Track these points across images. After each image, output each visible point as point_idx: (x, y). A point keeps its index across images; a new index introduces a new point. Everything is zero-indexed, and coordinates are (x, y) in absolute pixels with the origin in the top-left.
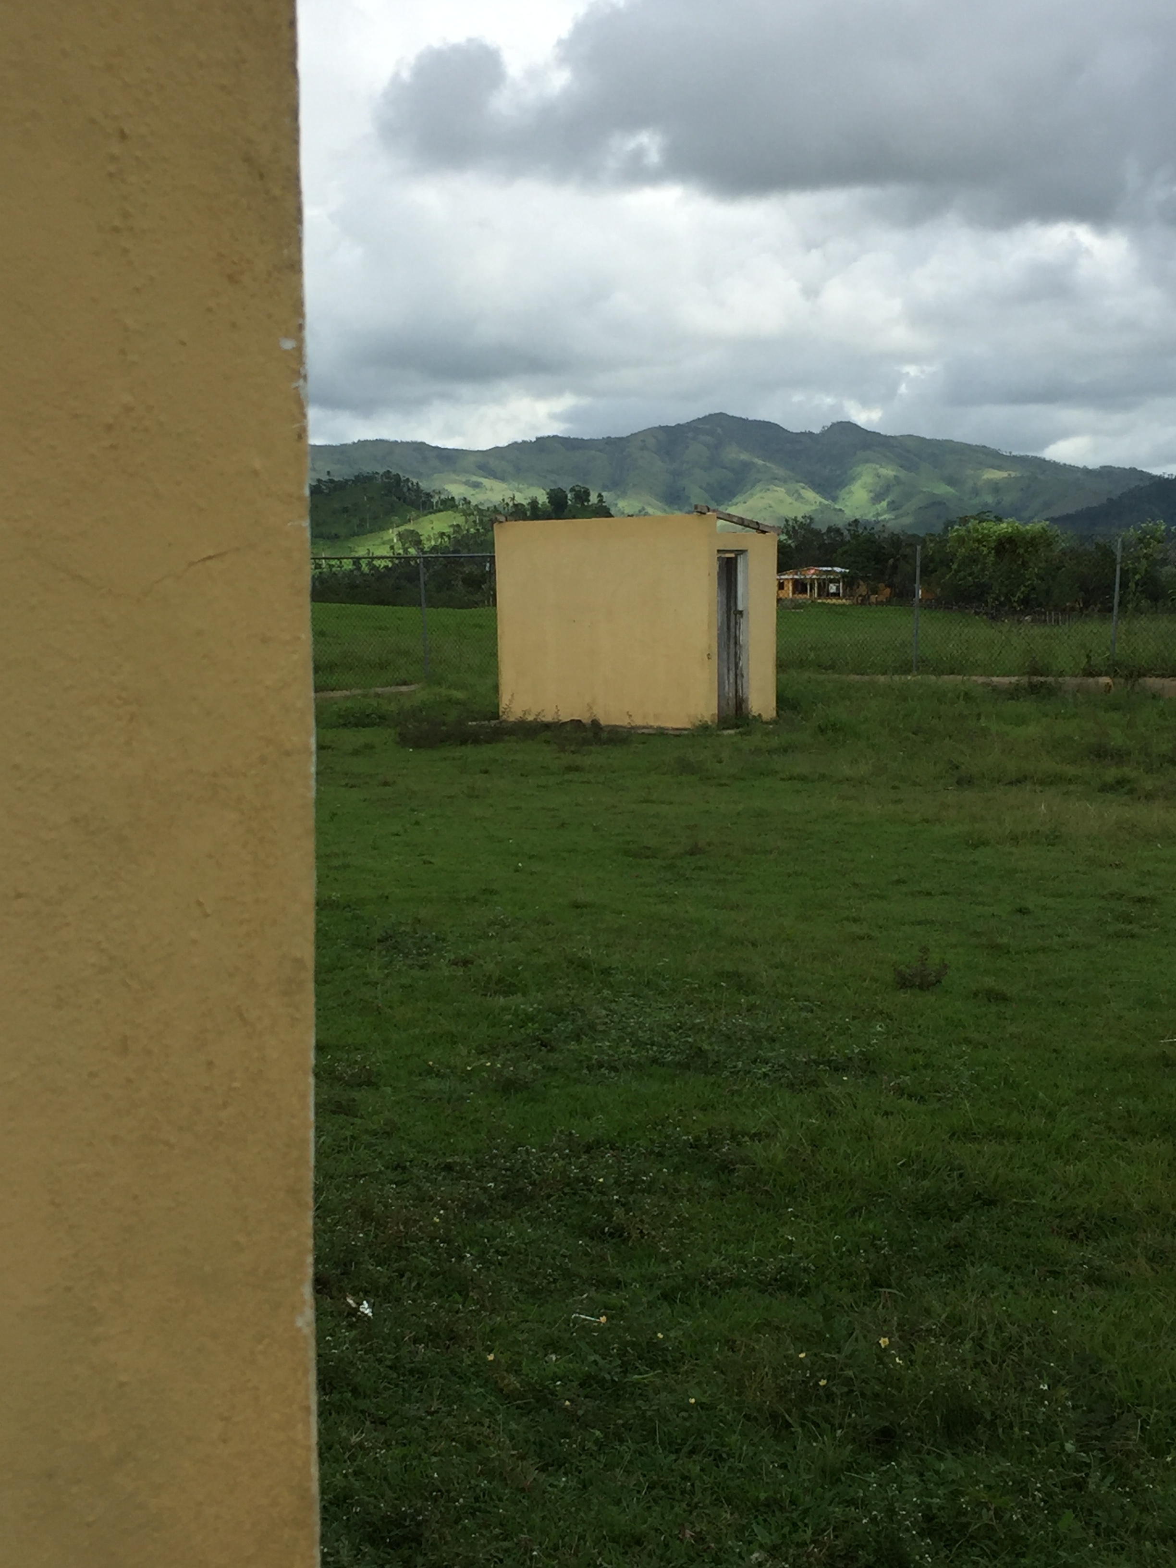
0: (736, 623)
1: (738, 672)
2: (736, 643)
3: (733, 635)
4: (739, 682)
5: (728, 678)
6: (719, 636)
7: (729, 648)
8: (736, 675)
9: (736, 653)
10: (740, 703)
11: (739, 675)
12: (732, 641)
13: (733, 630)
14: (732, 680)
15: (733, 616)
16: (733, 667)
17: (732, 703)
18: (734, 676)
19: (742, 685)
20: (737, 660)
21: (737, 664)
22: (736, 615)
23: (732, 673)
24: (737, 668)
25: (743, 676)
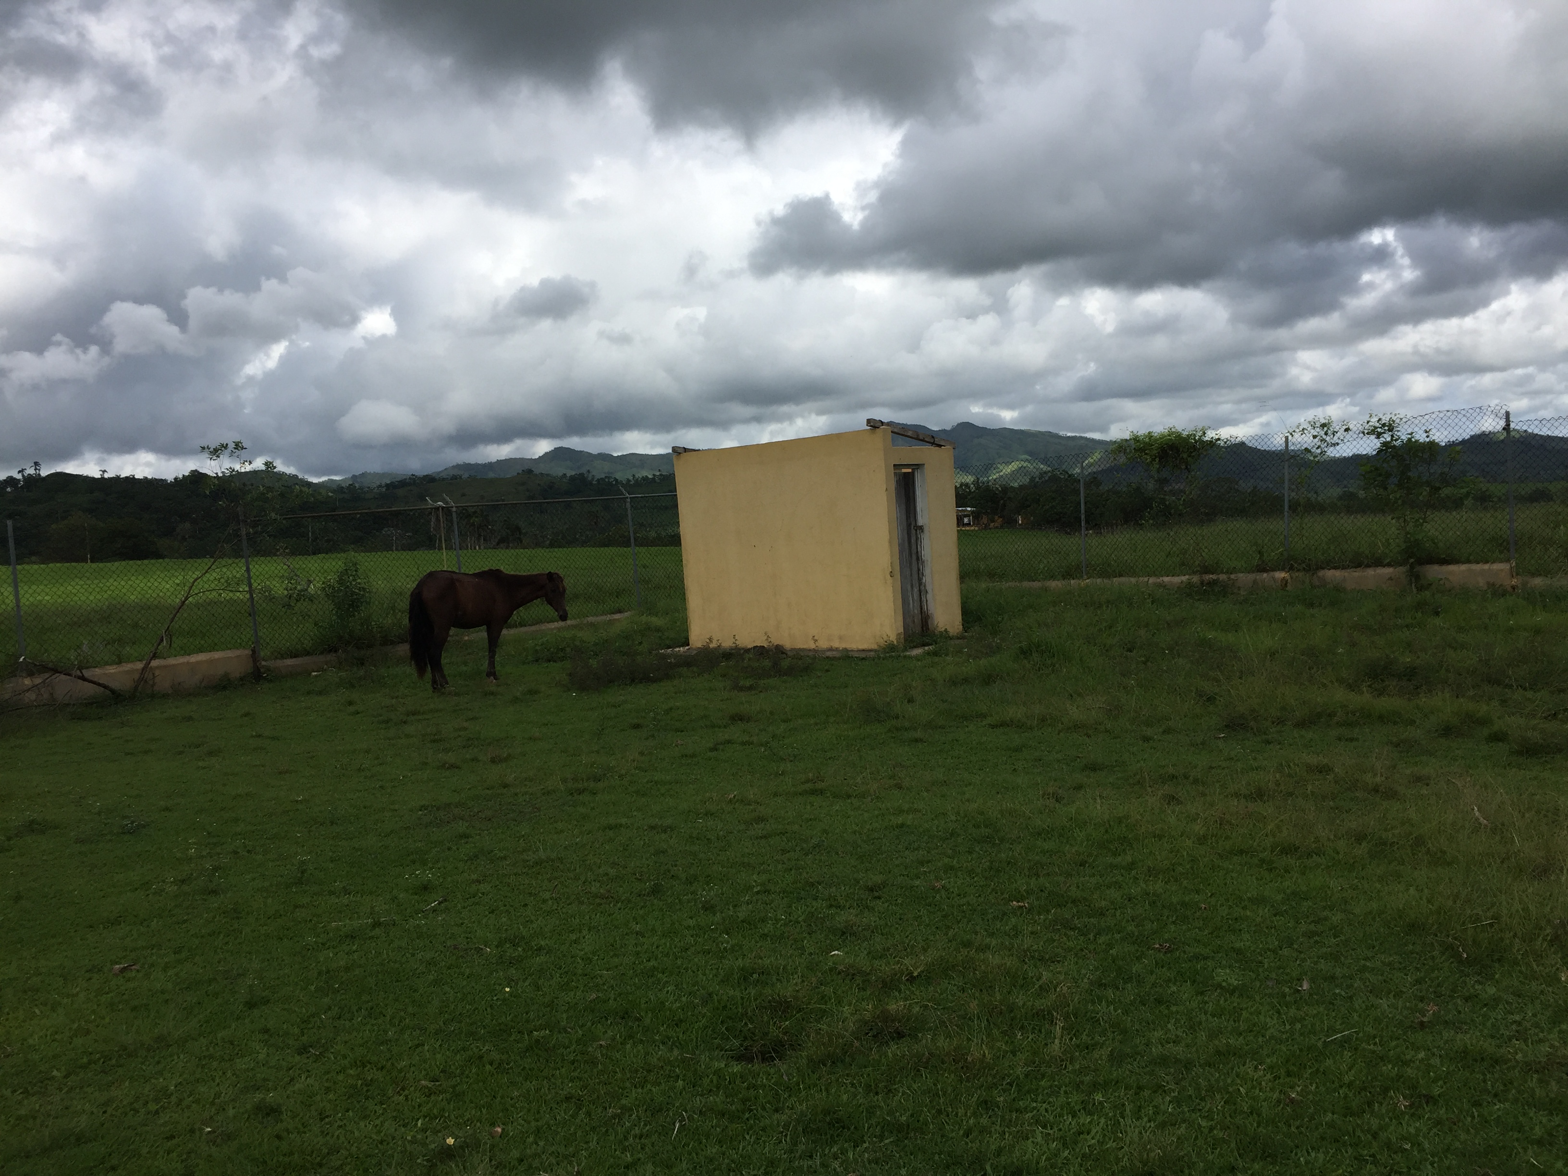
0: (917, 539)
1: (922, 588)
2: (918, 559)
3: (914, 551)
4: (923, 598)
5: (913, 597)
6: (901, 552)
7: (911, 564)
9: (919, 570)
10: (925, 618)
11: (922, 591)
12: (914, 557)
13: (914, 547)
14: (916, 598)
15: (913, 532)
16: (916, 582)
17: (917, 620)
18: (918, 593)
19: (927, 601)
20: (921, 576)
21: (920, 580)
22: (916, 530)
23: (916, 590)
24: (920, 584)
25: (927, 592)
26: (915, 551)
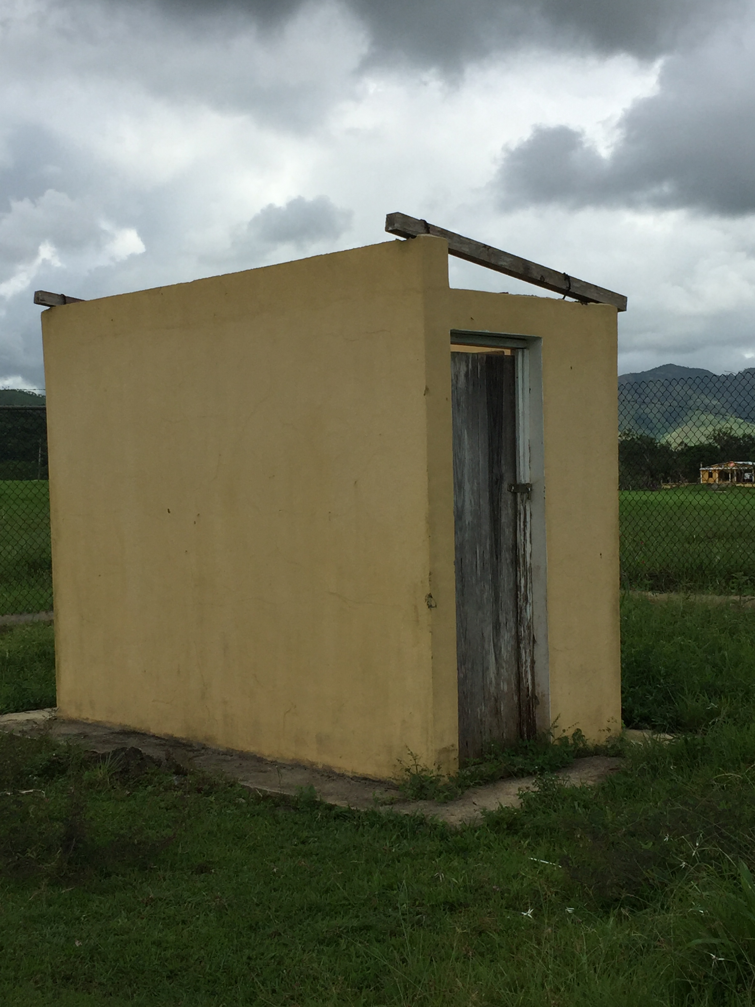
0: (516, 513)
1: (523, 632)
2: (515, 561)
3: (506, 542)
4: (525, 657)
7: (496, 573)
8: (518, 639)
9: (517, 587)
10: (528, 707)
11: (522, 639)
12: (506, 556)
13: (507, 532)
14: (506, 652)
15: (507, 498)
16: (507, 618)
17: (502, 712)
18: (513, 642)
19: (533, 662)
20: (521, 603)
21: (518, 612)
22: (515, 494)
23: (507, 637)
24: (519, 622)
25: (534, 641)
26: (510, 542)
